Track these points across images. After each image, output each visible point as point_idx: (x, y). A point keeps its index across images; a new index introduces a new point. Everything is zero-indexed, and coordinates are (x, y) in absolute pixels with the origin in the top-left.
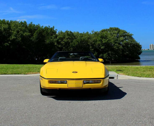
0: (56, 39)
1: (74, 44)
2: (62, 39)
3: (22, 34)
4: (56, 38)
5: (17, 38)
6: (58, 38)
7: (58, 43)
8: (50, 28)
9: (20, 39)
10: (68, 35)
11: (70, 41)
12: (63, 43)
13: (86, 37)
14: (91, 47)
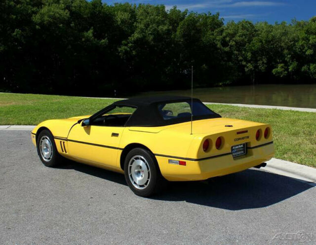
1: (254, 46)
2: (232, 36)
3: (155, 30)
4: (221, 35)
5: (144, 37)
6: (224, 34)
7: (225, 43)
8: (212, 15)
9: (151, 37)
10: (244, 28)
11: (246, 40)
12: (232, 43)
13: (277, 33)
14: (286, 51)
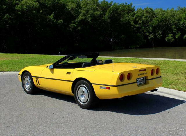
0: (132, 18)
1: (154, 24)
2: (140, 17)
3: (92, 14)
4: (134, 17)
5: (86, 18)
6: (135, 16)
7: (136, 22)
8: (128, 4)
9: (90, 19)
10: (147, 12)
11: (149, 20)
12: (140, 22)
13: (168, 15)
14: (173, 27)
